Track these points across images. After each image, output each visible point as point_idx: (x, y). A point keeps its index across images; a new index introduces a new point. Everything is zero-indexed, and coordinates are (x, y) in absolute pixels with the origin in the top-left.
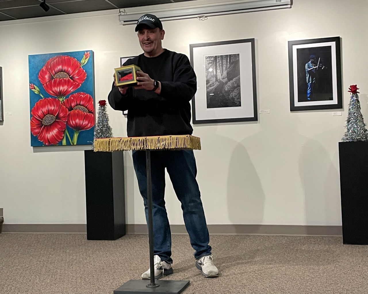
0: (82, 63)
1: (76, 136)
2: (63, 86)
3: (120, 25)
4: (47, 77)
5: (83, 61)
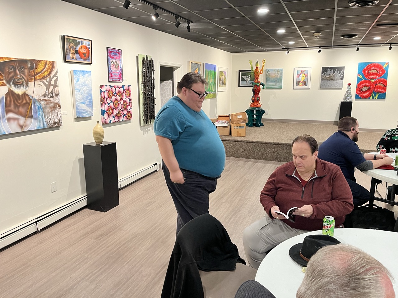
1: (377, 95)
2: (374, 76)
4: (366, 72)
5: (385, 66)
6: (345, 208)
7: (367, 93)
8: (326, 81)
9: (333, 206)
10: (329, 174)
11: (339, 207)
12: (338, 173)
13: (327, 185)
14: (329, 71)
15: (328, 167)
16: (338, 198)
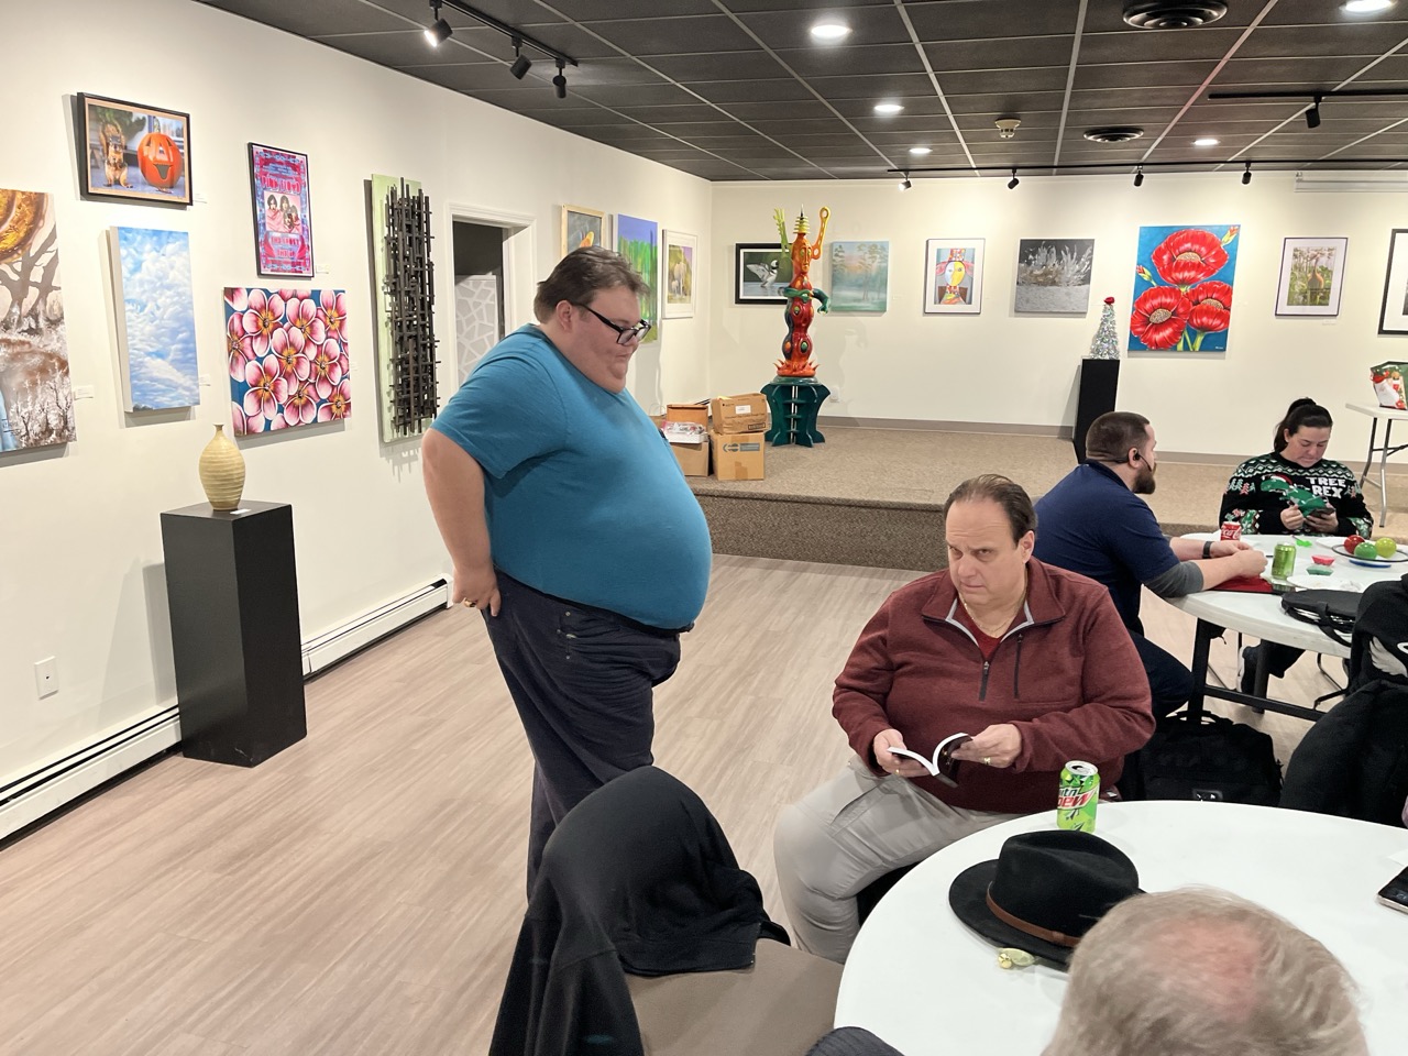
0: (1223, 242)
1: (1199, 339)
2: (1189, 271)
3: (1291, 192)
4: (1165, 257)
5: (1225, 239)
6: (1128, 731)
7: (1168, 332)
8: (1035, 287)
9: (1089, 725)
10: (1073, 615)
11: (1105, 725)
12: (1102, 608)
13: (1066, 650)
14: (1043, 252)
15: (1070, 589)
16: (1104, 697)
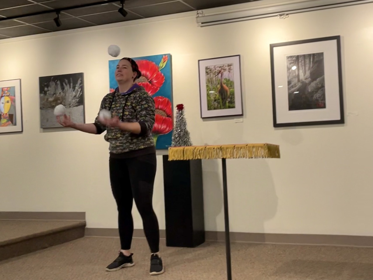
0: (160, 67)
3: (198, 26)
5: (161, 65)
14: (52, 84)
